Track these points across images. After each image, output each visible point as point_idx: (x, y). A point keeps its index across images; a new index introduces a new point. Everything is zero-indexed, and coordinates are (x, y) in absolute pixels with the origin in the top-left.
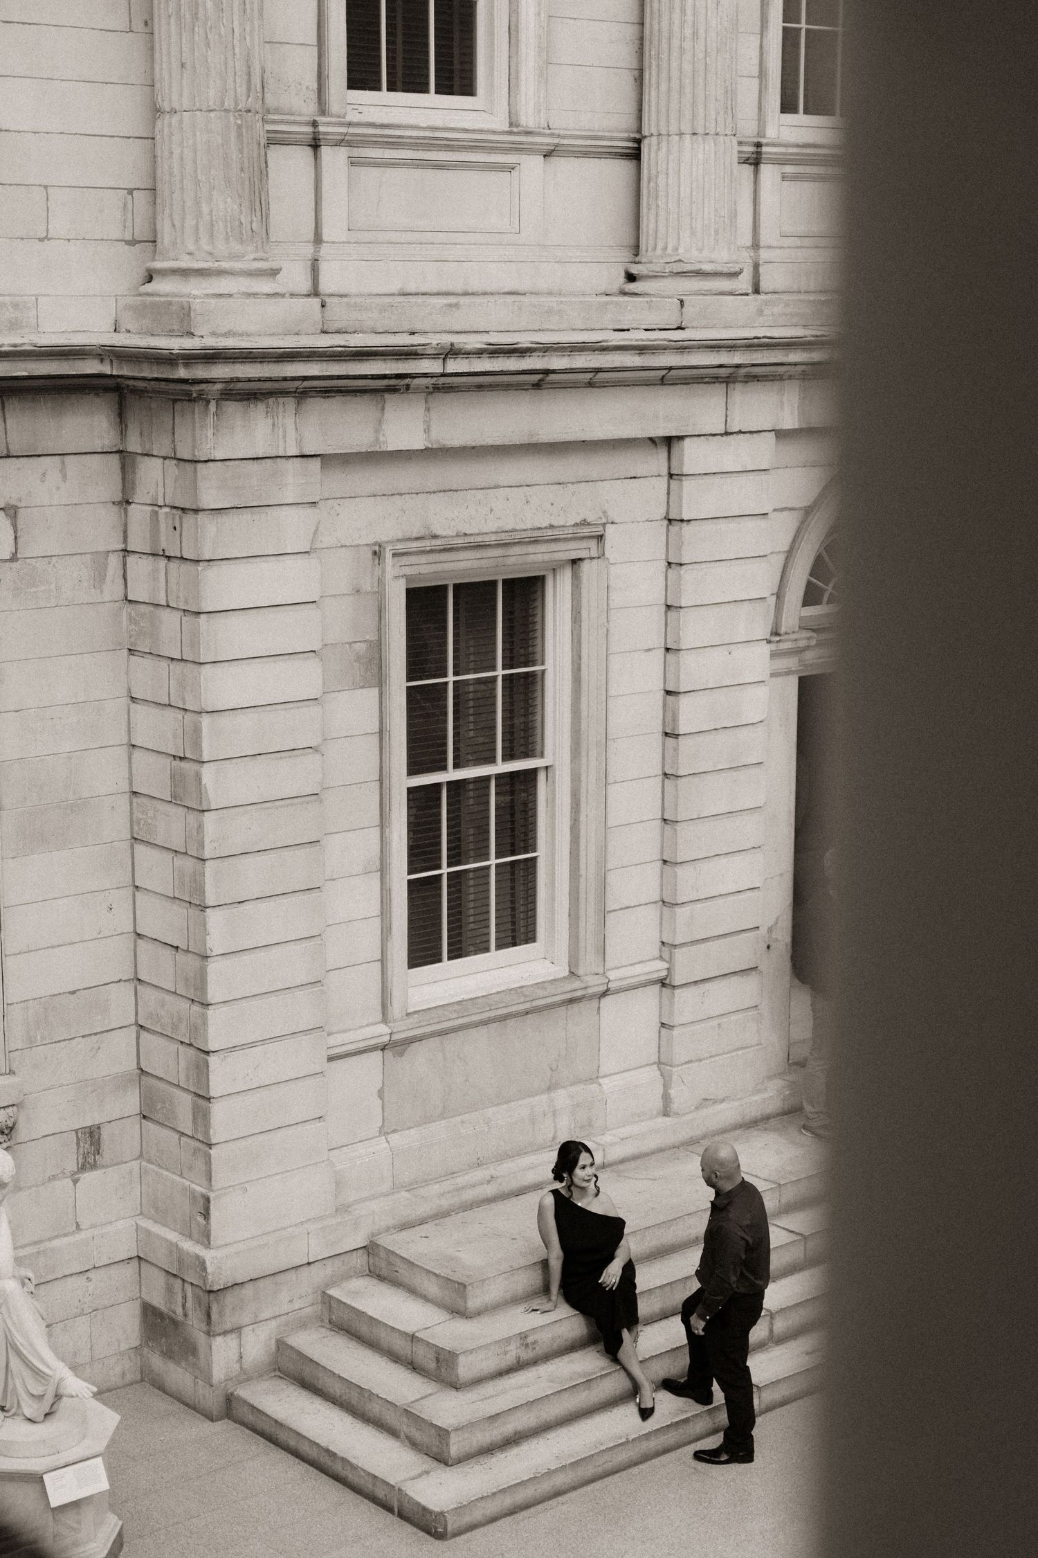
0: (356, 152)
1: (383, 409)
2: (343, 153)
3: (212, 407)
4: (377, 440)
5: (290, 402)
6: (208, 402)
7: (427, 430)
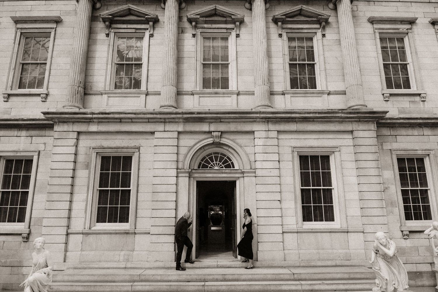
0: (109, 95)
1: (89, 125)
2: (106, 95)
3: (57, 124)
4: (87, 129)
5: (72, 124)
6: (57, 123)
7: (98, 128)
